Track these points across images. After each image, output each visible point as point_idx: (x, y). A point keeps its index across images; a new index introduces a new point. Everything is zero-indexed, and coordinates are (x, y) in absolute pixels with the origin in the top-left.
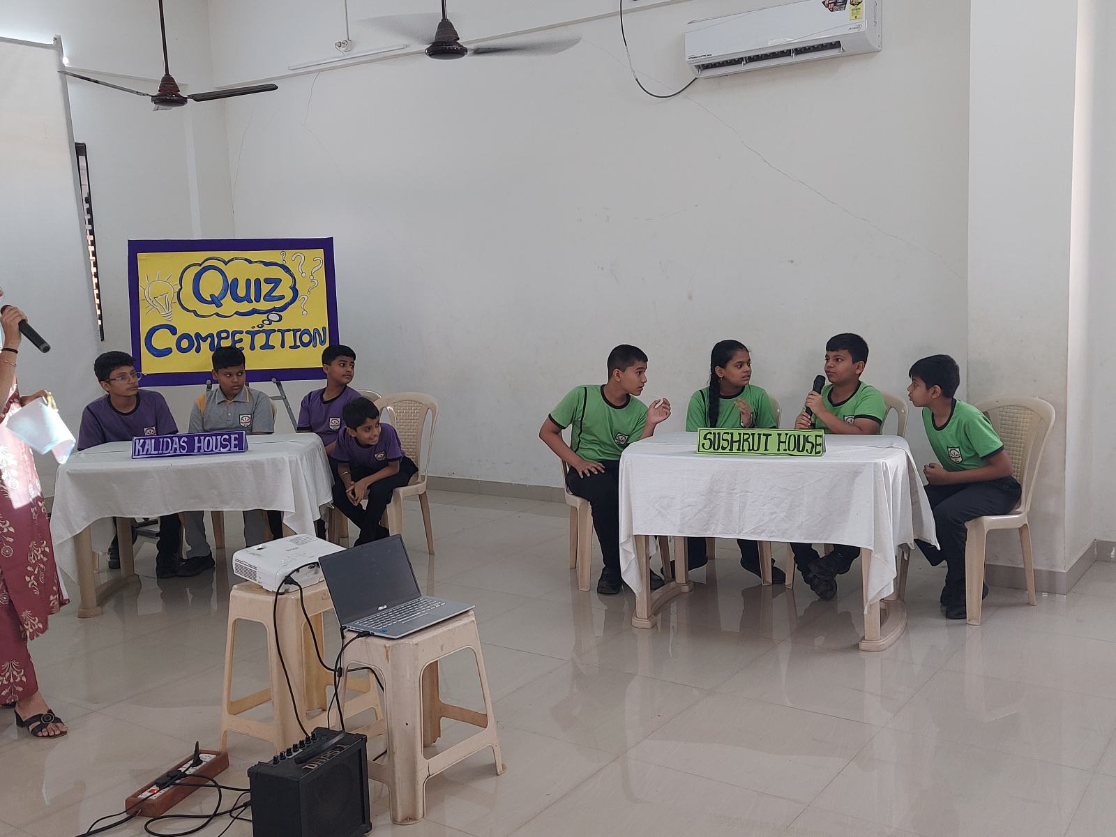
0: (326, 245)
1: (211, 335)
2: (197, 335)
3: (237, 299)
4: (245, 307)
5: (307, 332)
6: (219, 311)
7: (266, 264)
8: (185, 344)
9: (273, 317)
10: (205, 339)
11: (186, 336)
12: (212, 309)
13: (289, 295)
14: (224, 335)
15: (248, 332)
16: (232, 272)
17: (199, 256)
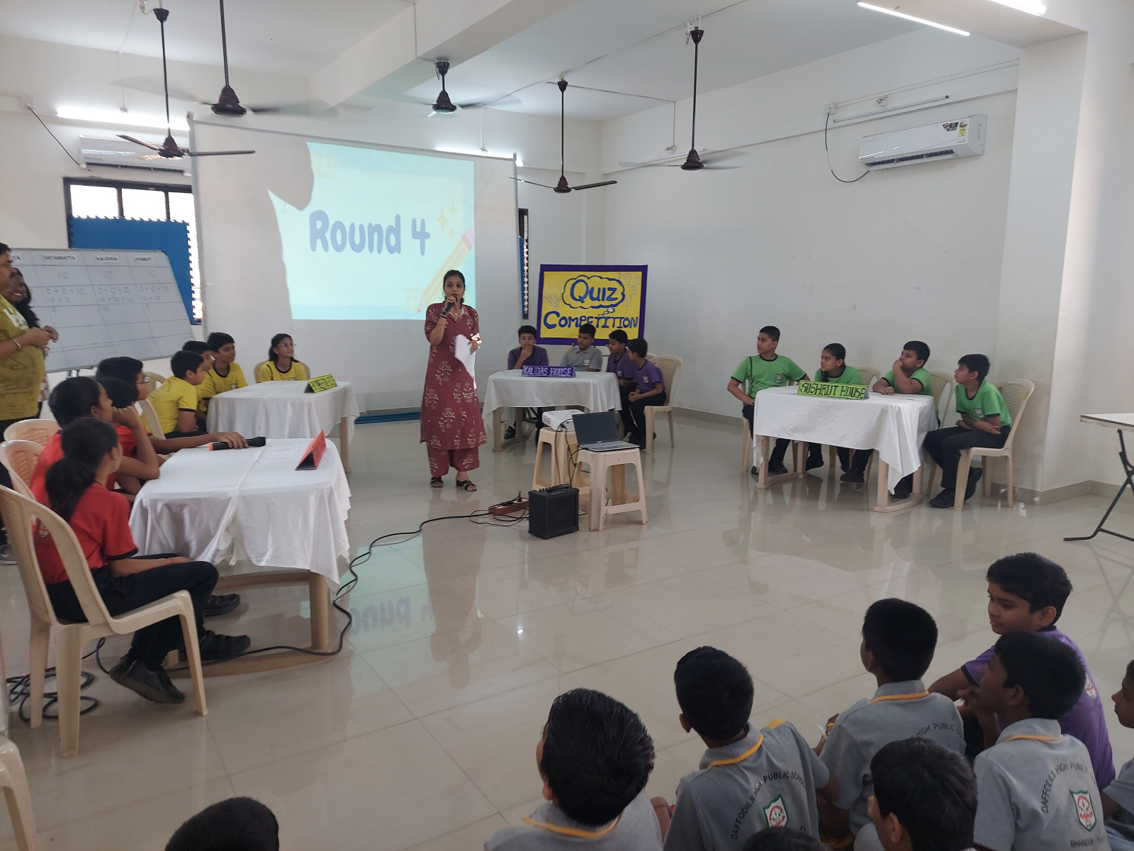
0: (643, 269)
1: (577, 318)
2: (570, 318)
3: (592, 299)
4: (596, 303)
5: (627, 319)
6: (583, 305)
7: (610, 279)
8: (563, 322)
9: (610, 309)
10: (573, 320)
11: (564, 318)
12: (579, 303)
13: (620, 297)
14: (583, 318)
15: (596, 318)
16: (591, 283)
17: (575, 274)
